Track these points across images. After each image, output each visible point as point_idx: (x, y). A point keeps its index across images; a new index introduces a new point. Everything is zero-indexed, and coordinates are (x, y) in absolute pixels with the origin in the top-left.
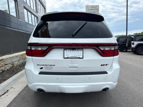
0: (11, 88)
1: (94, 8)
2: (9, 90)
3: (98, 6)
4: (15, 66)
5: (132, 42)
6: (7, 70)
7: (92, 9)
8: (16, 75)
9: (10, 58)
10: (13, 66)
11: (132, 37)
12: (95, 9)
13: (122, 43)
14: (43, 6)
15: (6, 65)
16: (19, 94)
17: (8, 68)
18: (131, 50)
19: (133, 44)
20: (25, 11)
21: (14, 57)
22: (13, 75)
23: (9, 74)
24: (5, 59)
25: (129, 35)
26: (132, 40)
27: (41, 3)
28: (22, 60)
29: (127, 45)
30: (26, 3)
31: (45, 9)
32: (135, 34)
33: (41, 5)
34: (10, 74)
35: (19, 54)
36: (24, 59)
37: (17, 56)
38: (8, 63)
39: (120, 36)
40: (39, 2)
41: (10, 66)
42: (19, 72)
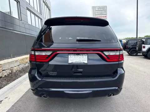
0: (6, 98)
1: (101, 9)
2: (2, 100)
3: (106, 6)
4: (14, 71)
5: (143, 45)
6: (5, 76)
7: (100, 9)
8: (13, 82)
9: (9, 62)
10: (12, 71)
11: (143, 39)
12: (103, 9)
13: (132, 46)
14: (48, 7)
15: (4, 70)
16: (13, 106)
17: (6, 74)
18: (141, 54)
19: (144, 47)
20: (28, 12)
21: (14, 61)
22: (11, 82)
23: (6, 81)
24: (3, 64)
25: (140, 38)
26: (143, 43)
27: (46, 4)
28: (23, 65)
29: (137, 49)
30: (30, 4)
31: (50, 10)
32: (146, 36)
33: (45, 6)
34: (8, 81)
35: (19, 59)
36: (25, 64)
37: (16, 61)
38: (6, 69)
39: (130, 38)
40: (44, 3)
41: (8, 72)
42: (18, 78)
